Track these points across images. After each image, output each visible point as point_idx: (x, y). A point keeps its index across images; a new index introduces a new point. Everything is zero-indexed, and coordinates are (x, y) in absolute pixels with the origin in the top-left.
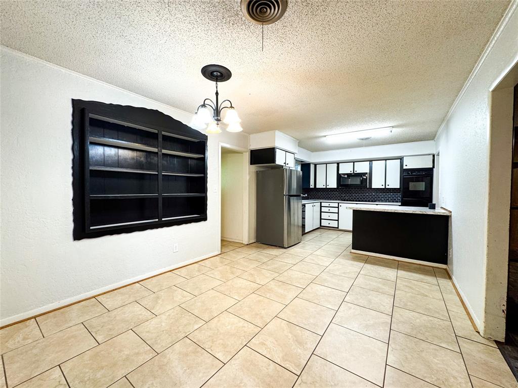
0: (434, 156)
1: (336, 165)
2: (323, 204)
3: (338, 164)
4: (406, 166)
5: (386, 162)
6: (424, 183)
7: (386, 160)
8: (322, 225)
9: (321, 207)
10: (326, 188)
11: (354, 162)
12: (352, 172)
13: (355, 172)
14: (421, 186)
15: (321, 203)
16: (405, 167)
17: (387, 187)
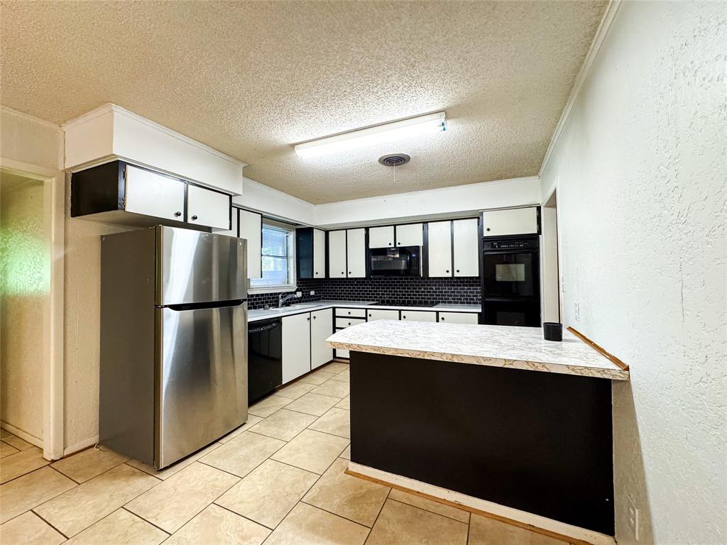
0: (539, 209)
1: (363, 231)
2: (339, 312)
3: (367, 229)
4: (488, 230)
5: (452, 224)
6: (523, 266)
7: (452, 220)
8: (337, 356)
9: (334, 317)
10: (347, 278)
11: (395, 226)
12: (392, 246)
13: (398, 246)
14: (519, 272)
15: (334, 309)
16: (486, 234)
17: (456, 275)
